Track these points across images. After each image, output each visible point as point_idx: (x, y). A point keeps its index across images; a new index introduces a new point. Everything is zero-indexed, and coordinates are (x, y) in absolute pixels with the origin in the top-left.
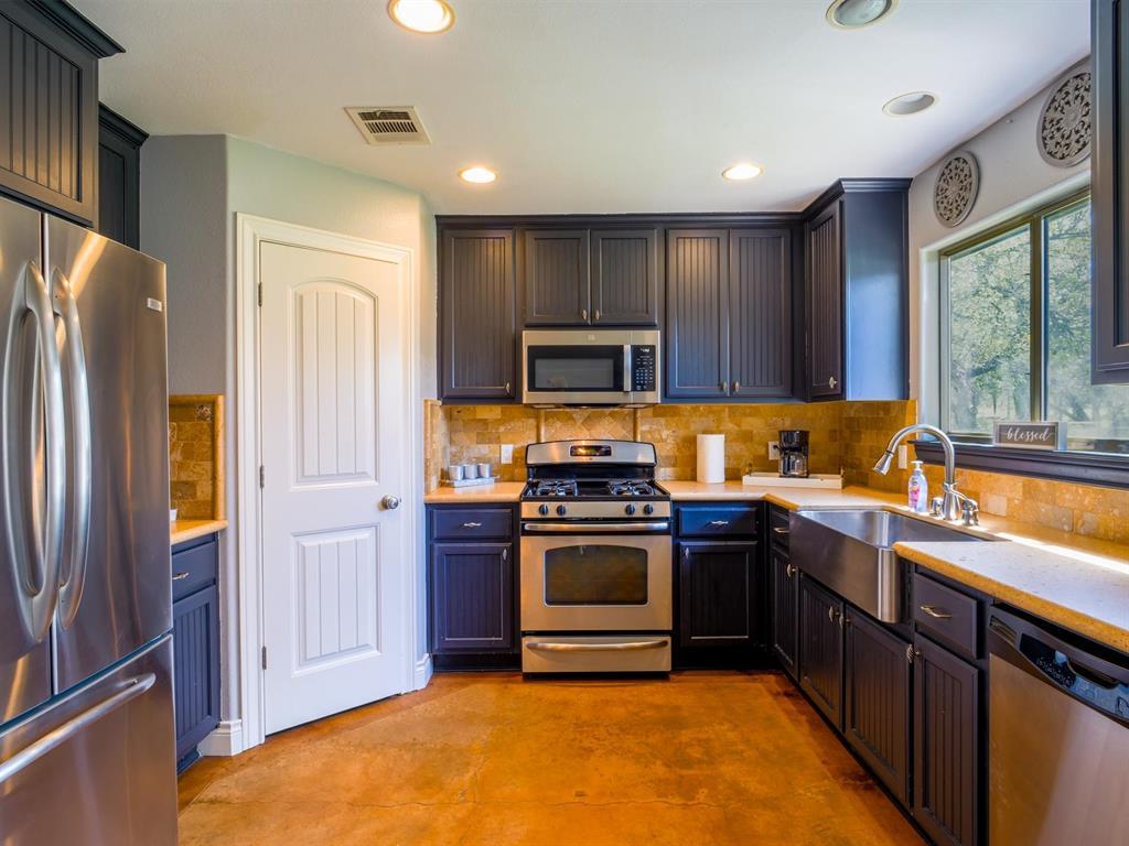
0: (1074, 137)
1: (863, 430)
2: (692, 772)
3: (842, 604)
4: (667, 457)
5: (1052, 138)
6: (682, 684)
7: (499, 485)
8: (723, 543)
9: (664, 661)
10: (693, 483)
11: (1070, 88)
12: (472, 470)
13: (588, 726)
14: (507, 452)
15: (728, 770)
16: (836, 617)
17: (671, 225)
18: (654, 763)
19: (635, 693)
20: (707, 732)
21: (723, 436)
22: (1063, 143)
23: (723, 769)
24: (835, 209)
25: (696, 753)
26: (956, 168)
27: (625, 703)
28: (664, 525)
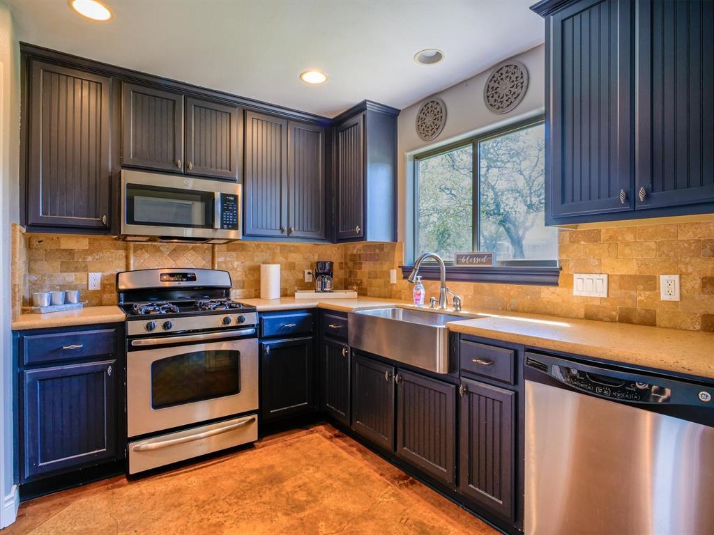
0: (505, 98)
1: (363, 262)
2: (307, 513)
3: (393, 368)
4: (238, 281)
5: (492, 97)
6: (266, 448)
7: (86, 309)
8: (291, 340)
9: (252, 434)
10: (259, 299)
11: (504, 71)
12: (59, 296)
13: (209, 504)
14: (94, 280)
15: (330, 501)
16: (390, 377)
17: (247, 108)
18: (277, 516)
19: (235, 464)
20: (301, 478)
21: (279, 265)
22: (499, 100)
23: (326, 502)
24: (360, 120)
25: (301, 496)
26: (432, 107)
27: (230, 475)
28: (250, 331)
